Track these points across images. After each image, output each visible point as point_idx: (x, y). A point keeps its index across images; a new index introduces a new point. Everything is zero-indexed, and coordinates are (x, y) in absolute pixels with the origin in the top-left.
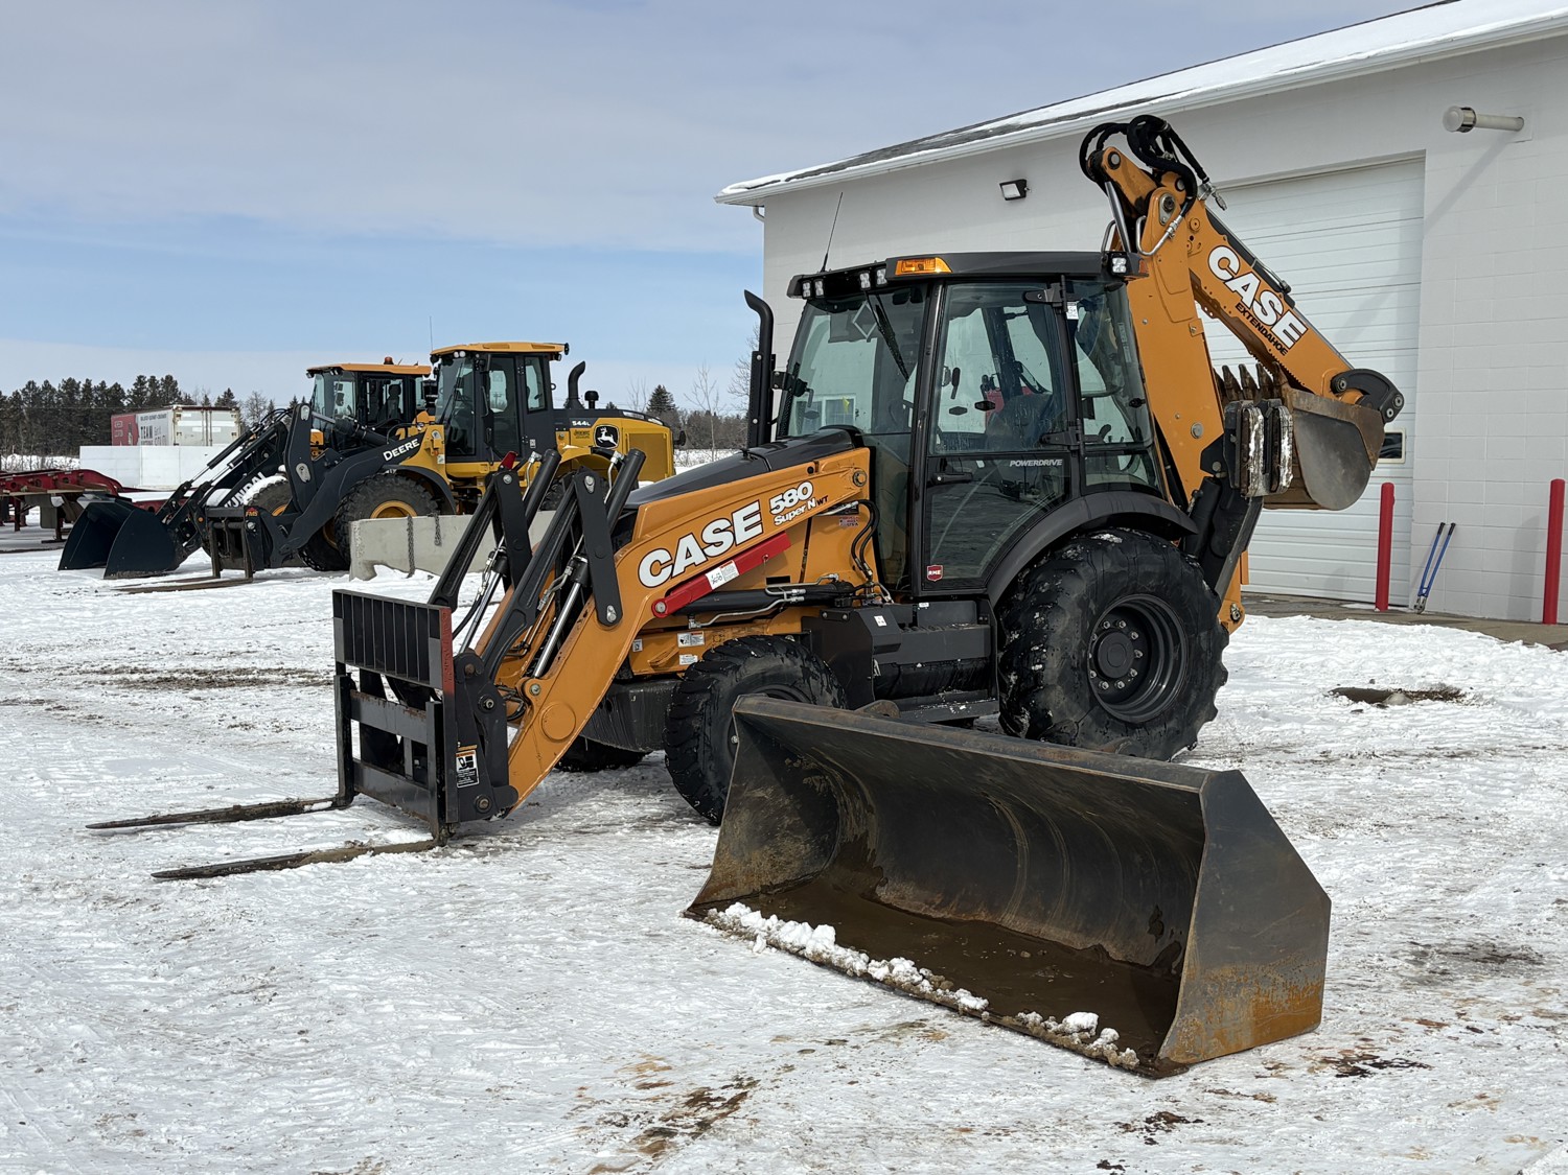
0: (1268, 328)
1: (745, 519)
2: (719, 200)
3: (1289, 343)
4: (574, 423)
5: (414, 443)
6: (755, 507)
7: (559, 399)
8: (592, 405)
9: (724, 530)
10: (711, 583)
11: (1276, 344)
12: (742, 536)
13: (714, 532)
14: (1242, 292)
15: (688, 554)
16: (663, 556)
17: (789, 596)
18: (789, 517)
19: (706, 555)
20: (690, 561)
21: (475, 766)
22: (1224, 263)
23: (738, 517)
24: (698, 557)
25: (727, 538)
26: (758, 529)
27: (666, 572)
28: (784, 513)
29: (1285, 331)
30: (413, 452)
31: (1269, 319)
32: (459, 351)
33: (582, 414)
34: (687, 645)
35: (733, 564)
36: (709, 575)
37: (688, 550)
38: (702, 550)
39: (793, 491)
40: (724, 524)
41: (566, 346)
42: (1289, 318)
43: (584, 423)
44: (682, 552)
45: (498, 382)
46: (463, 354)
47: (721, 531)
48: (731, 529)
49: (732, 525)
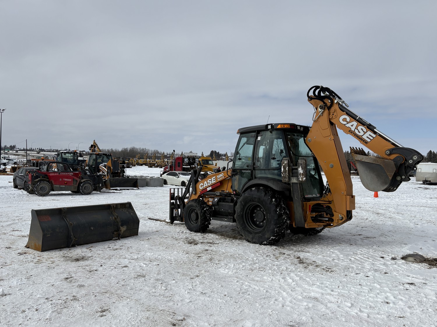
0: (361, 137)
3: (369, 140)
6: (215, 177)
11: (364, 141)
14: (351, 127)
16: (202, 184)
17: (218, 194)
18: (220, 179)
20: (206, 186)
22: (344, 120)
23: (212, 178)
24: (207, 185)
26: (215, 181)
27: (202, 187)
28: (219, 179)
29: (367, 137)
31: (362, 133)
35: (211, 187)
39: (220, 175)
40: (210, 180)
42: (369, 133)
44: (205, 184)
49: (212, 180)
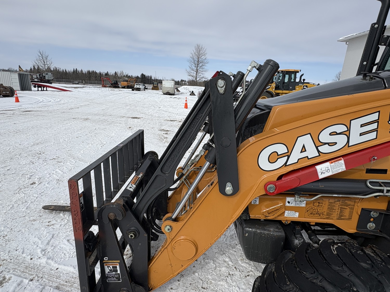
1: (362, 126)
2: (338, 41)
4: (300, 84)
5: (270, 87)
6: (375, 117)
7: (298, 80)
8: (304, 81)
9: (340, 134)
10: (319, 174)
12: (355, 139)
13: (330, 134)
15: (304, 149)
16: (281, 149)
19: (319, 151)
20: (304, 154)
21: (119, 272)
24: (312, 152)
25: (341, 141)
26: (373, 135)
27: (282, 161)
30: (269, 88)
32: (280, 71)
33: (302, 83)
34: (292, 205)
35: (342, 162)
36: (318, 167)
37: (304, 146)
38: (317, 148)
41: (301, 70)
43: (301, 85)
44: (298, 147)
45: (287, 77)
46: (281, 71)
47: (337, 134)
48: (348, 132)
49: (349, 130)
